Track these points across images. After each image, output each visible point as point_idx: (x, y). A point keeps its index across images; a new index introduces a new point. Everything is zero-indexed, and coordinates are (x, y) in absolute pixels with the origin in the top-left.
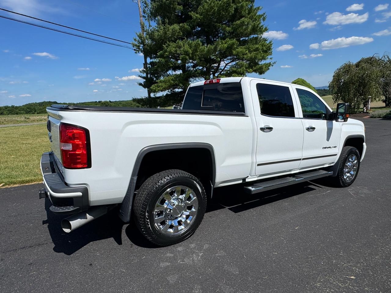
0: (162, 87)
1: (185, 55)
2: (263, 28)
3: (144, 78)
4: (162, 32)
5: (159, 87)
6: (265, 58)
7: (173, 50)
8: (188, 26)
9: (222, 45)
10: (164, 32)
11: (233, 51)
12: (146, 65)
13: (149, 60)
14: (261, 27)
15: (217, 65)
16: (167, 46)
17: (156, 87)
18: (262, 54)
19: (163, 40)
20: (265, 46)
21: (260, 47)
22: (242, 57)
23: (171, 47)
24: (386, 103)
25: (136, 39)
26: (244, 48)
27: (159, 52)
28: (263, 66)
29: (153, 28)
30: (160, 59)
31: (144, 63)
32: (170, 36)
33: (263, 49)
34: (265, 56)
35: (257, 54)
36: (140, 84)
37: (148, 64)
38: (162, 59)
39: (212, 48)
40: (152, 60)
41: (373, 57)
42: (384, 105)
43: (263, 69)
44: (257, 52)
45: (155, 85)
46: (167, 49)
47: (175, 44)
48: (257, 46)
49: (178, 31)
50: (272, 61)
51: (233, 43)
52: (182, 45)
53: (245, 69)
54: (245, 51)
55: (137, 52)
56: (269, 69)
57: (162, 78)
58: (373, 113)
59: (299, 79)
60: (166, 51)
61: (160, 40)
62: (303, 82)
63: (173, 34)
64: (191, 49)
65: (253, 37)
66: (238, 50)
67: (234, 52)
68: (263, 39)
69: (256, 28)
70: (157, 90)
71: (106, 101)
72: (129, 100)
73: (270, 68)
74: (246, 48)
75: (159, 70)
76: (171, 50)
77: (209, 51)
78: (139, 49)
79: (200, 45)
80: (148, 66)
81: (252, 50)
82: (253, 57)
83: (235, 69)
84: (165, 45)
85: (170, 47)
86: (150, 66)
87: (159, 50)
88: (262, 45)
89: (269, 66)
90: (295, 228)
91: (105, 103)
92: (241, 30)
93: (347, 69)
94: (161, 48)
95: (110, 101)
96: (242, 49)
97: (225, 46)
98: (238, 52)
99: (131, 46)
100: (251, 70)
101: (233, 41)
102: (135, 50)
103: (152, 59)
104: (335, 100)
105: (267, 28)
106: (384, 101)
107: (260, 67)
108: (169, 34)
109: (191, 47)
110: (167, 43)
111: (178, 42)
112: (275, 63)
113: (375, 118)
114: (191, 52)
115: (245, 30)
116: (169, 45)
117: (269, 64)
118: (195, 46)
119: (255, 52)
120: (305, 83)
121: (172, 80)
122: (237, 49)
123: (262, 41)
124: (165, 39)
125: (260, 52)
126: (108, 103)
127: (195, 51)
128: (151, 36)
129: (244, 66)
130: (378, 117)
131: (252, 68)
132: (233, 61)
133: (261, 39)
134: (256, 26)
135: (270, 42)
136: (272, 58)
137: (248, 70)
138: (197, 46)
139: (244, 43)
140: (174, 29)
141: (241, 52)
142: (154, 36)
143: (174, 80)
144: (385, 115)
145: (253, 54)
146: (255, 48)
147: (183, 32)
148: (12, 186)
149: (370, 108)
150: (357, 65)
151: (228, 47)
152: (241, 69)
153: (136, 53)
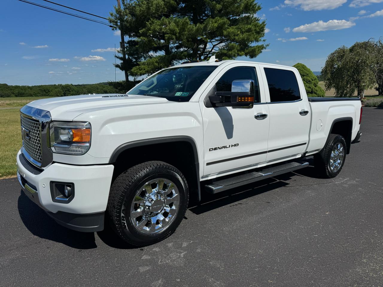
0: (145, 69)
1: (171, 34)
2: (256, 7)
3: (121, 59)
4: (144, 7)
5: (141, 70)
6: (258, 40)
7: (158, 28)
8: (174, 2)
9: (212, 24)
10: (147, 7)
11: (224, 31)
12: (123, 44)
13: (127, 38)
14: (254, 5)
15: (203, 47)
16: (150, 24)
17: (137, 69)
18: (254, 35)
19: (146, 17)
20: (258, 26)
21: (253, 28)
22: (233, 38)
23: (156, 25)
24: (379, 92)
25: (113, 14)
26: (236, 28)
27: (142, 29)
28: (256, 49)
29: (135, 2)
30: (143, 38)
31: (121, 41)
32: (154, 11)
33: (255, 30)
34: (258, 37)
35: (250, 35)
36: (117, 66)
37: (126, 43)
38: (145, 38)
39: (202, 28)
40: (130, 39)
41: (368, 42)
42: (377, 93)
43: (255, 52)
44: (250, 33)
45: (136, 68)
46: (151, 26)
47: (159, 21)
48: (249, 26)
49: (163, 7)
50: (265, 44)
51: (224, 22)
52: (167, 23)
53: (236, 51)
54: (237, 32)
55: (115, 29)
56: (261, 52)
57: (143, 60)
58: (368, 102)
59: (299, 63)
60: (149, 29)
61: (142, 17)
62: (303, 67)
63: (157, 10)
64: (178, 27)
65: (245, 16)
66: (230, 30)
67: (225, 33)
68: (254, 19)
69: (249, 6)
70: (139, 74)
71: (68, 84)
72: (94, 84)
73: (263, 51)
74: (238, 29)
75: (140, 50)
76: (154, 29)
77: (197, 30)
78: (117, 25)
79: (188, 23)
80: (126, 45)
81: (243, 30)
82: (246, 39)
83: (225, 52)
84: (148, 21)
85: (154, 24)
86: (128, 45)
87: (141, 28)
88: (255, 26)
89: (262, 49)
90: (326, 213)
91: (66, 87)
92: (233, 8)
93: (341, 54)
94: (144, 26)
95: (72, 84)
96: (234, 30)
97: (215, 25)
98: (229, 33)
99: (107, 22)
100: (243, 52)
101: (224, 20)
102: (111, 26)
103: (131, 37)
104: (327, 87)
105: (260, 7)
106: (377, 89)
107: (252, 50)
108: (152, 9)
109: (178, 26)
110: (150, 20)
111: (163, 19)
112: (268, 45)
113: (370, 106)
114: (178, 31)
115: (237, 8)
116: (153, 22)
117: (262, 47)
118: (183, 24)
119: (247, 34)
120: (305, 68)
121: (156, 62)
122: (228, 30)
123: (253, 21)
124: (148, 15)
125: (253, 33)
126: (70, 87)
127: (183, 29)
128: (132, 11)
129: (236, 48)
130: (373, 105)
131: (244, 51)
132: (221, 42)
133: (252, 19)
134: (249, 4)
135: (263, 23)
136: (265, 40)
137: (240, 53)
138: (185, 24)
139: (234, 23)
140: (158, 4)
141: (233, 32)
142: (136, 12)
143: (158, 63)
144: (379, 104)
145: (245, 35)
146: (247, 28)
147: (167, 8)
148: (9, 177)
149: (365, 96)
150: (351, 50)
151: (218, 26)
152: (232, 52)
153: (113, 29)
